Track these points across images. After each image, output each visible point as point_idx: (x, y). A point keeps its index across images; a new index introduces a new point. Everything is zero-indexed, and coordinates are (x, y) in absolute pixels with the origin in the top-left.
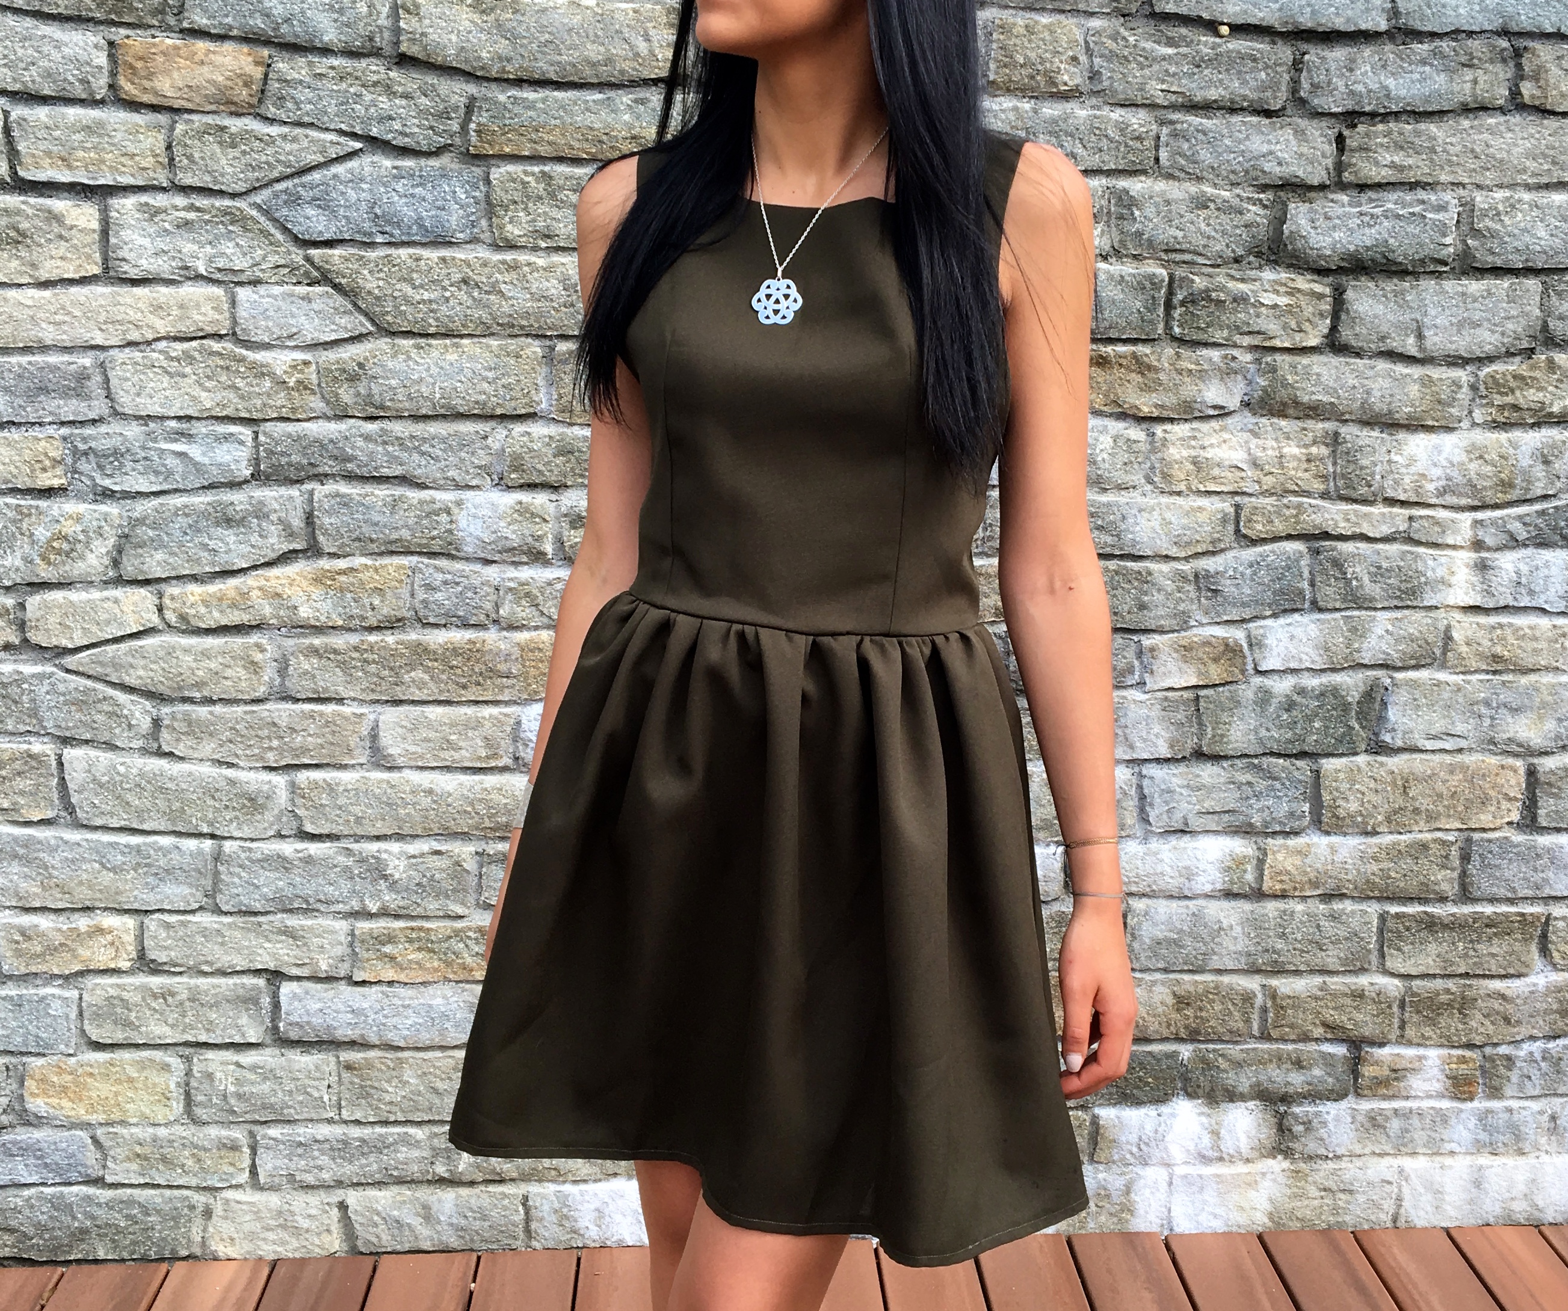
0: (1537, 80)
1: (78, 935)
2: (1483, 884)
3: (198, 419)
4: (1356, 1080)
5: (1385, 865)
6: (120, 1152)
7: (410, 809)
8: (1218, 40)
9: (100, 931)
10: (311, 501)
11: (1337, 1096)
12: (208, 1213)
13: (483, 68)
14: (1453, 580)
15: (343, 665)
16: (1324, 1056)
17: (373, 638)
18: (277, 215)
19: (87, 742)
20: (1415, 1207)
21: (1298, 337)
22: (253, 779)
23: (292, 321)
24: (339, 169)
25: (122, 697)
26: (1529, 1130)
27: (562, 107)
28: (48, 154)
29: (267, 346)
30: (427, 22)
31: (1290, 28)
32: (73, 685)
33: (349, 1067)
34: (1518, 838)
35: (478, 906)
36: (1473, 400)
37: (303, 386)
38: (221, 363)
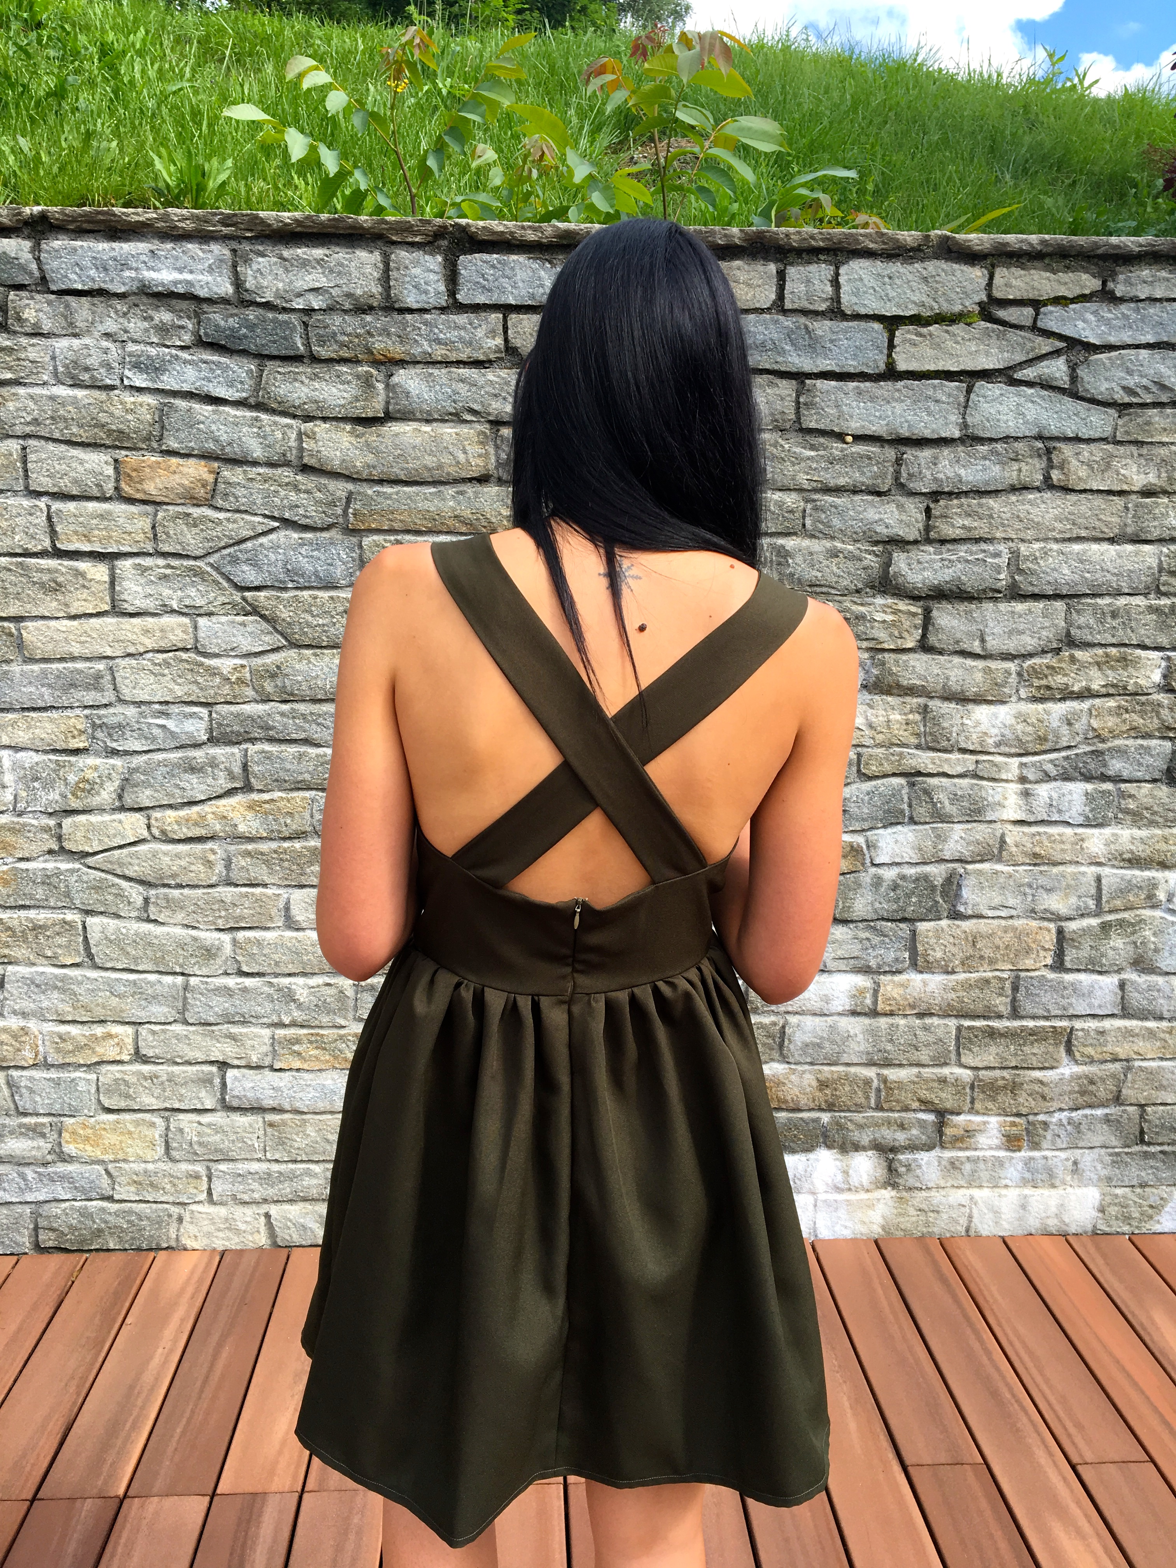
0: (1062, 469)
1: (95, 1039)
2: (1028, 1007)
3: (173, 703)
4: (941, 1136)
5: (961, 994)
6: (123, 1180)
7: (311, 957)
8: (845, 446)
9: (110, 1036)
10: (246, 755)
11: (929, 1148)
12: (180, 1220)
13: (357, 473)
14: (1006, 803)
15: (267, 862)
16: (919, 1121)
17: (286, 845)
18: (223, 570)
19: (101, 913)
20: (981, 1222)
21: (899, 641)
22: (209, 937)
23: (234, 639)
24: (263, 540)
25: (124, 884)
26: (1059, 1172)
27: (410, 498)
28: (76, 533)
29: (217, 656)
30: (321, 443)
31: (894, 436)
32: (92, 877)
33: (271, 1125)
34: (1051, 975)
35: (355, 1019)
36: (1019, 683)
37: (241, 681)
38: (187, 667)
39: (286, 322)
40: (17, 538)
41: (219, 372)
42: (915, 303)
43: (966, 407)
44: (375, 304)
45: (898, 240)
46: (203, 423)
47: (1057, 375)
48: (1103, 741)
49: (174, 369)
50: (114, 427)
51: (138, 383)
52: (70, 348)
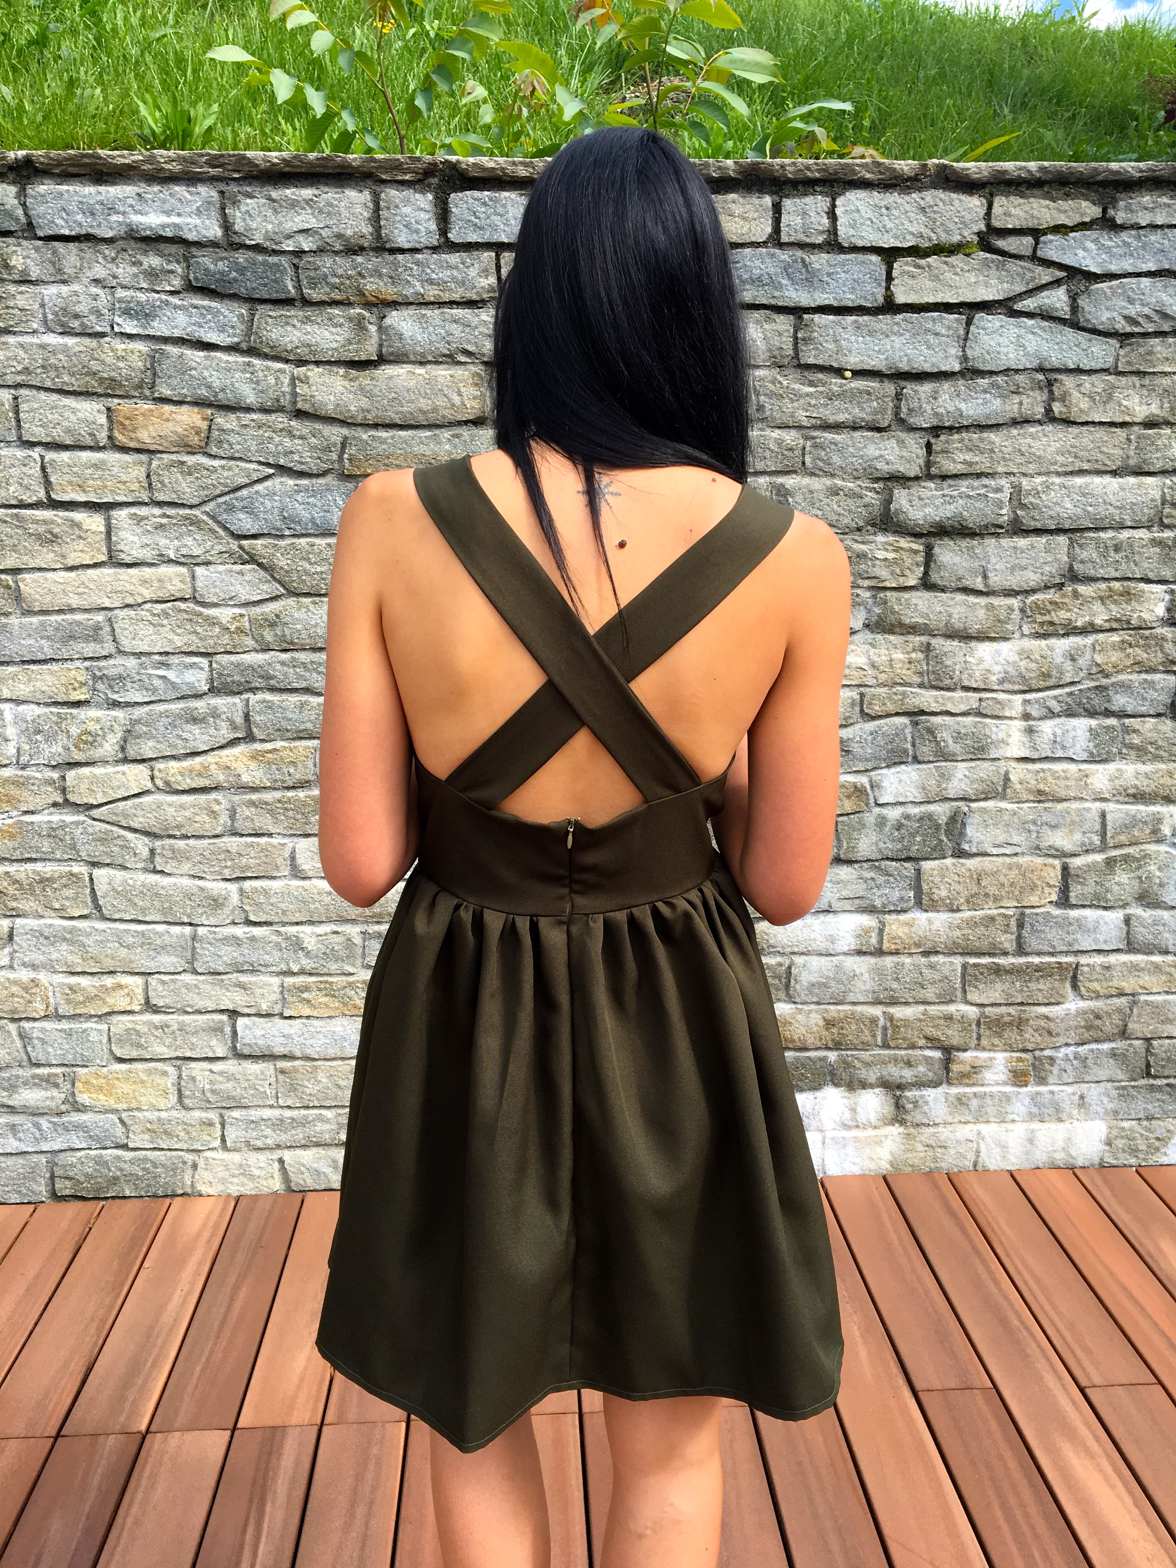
1: (106, 990)
2: (1033, 943)
3: (173, 654)
4: (948, 1073)
5: (965, 932)
6: (137, 1128)
7: (317, 905)
8: (844, 381)
9: (120, 986)
10: (247, 705)
11: (936, 1084)
12: (195, 1166)
13: (352, 417)
14: (1010, 740)
15: (271, 812)
16: (926, 1058)
17: (290, 794)
18: (220, 519)
19: (108, 865)
20: (989, 1157)
21: (901, 579)
22: (216, 887)
23: (232, 588)
24: (259, 487)
25: (129, 835)
26: (1066, 1106)
27: (405, 442)
28: (70, 483)
29: (215, 605)
30: (314, 388)
31: (893, 371)
32: (98, 829)
33: (283, 1072)
34: (1056, 912)
35: (363, 966)
36: (1022, 619)
37: (240, 631)
38: (186, 617)
39: (275, 264)
40: (12, 489)
41: (209, 317)
42: (913, 234)
43: (966, 340)
44: (366, 245)
45: (894, 170)
46: (195, 369)
47: (1058, 305)
48: (1107, 676)
49: (165, 315)
50: (105, 375)
51: (129, 330)
52: (59, 295)
